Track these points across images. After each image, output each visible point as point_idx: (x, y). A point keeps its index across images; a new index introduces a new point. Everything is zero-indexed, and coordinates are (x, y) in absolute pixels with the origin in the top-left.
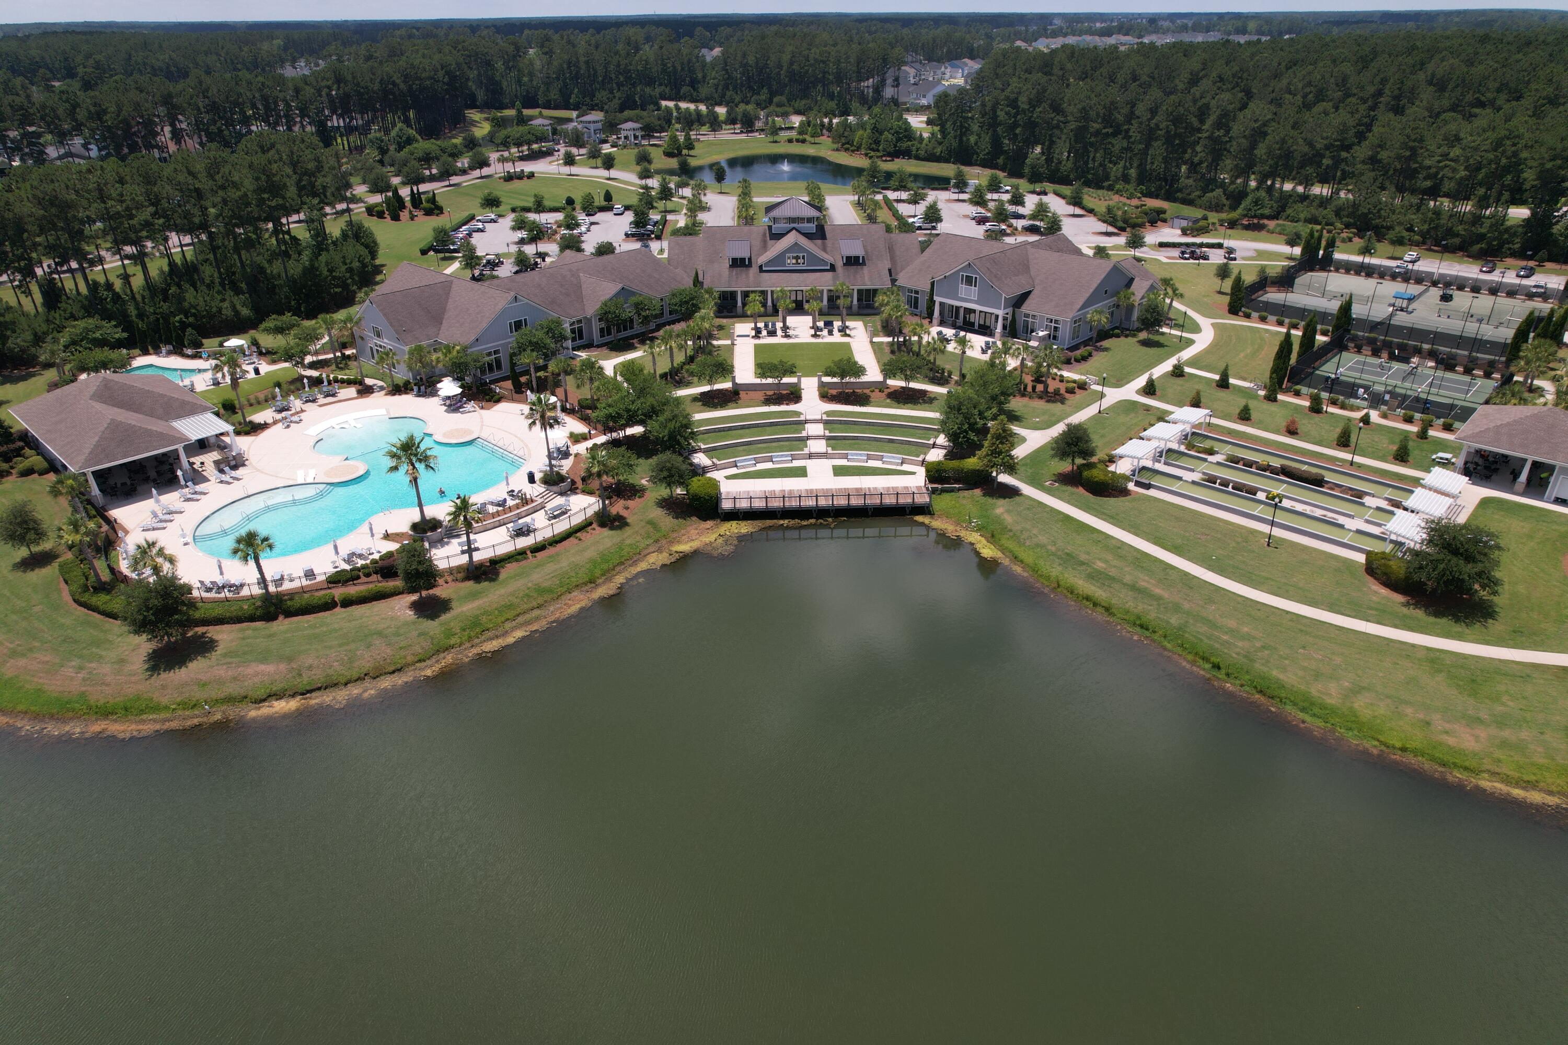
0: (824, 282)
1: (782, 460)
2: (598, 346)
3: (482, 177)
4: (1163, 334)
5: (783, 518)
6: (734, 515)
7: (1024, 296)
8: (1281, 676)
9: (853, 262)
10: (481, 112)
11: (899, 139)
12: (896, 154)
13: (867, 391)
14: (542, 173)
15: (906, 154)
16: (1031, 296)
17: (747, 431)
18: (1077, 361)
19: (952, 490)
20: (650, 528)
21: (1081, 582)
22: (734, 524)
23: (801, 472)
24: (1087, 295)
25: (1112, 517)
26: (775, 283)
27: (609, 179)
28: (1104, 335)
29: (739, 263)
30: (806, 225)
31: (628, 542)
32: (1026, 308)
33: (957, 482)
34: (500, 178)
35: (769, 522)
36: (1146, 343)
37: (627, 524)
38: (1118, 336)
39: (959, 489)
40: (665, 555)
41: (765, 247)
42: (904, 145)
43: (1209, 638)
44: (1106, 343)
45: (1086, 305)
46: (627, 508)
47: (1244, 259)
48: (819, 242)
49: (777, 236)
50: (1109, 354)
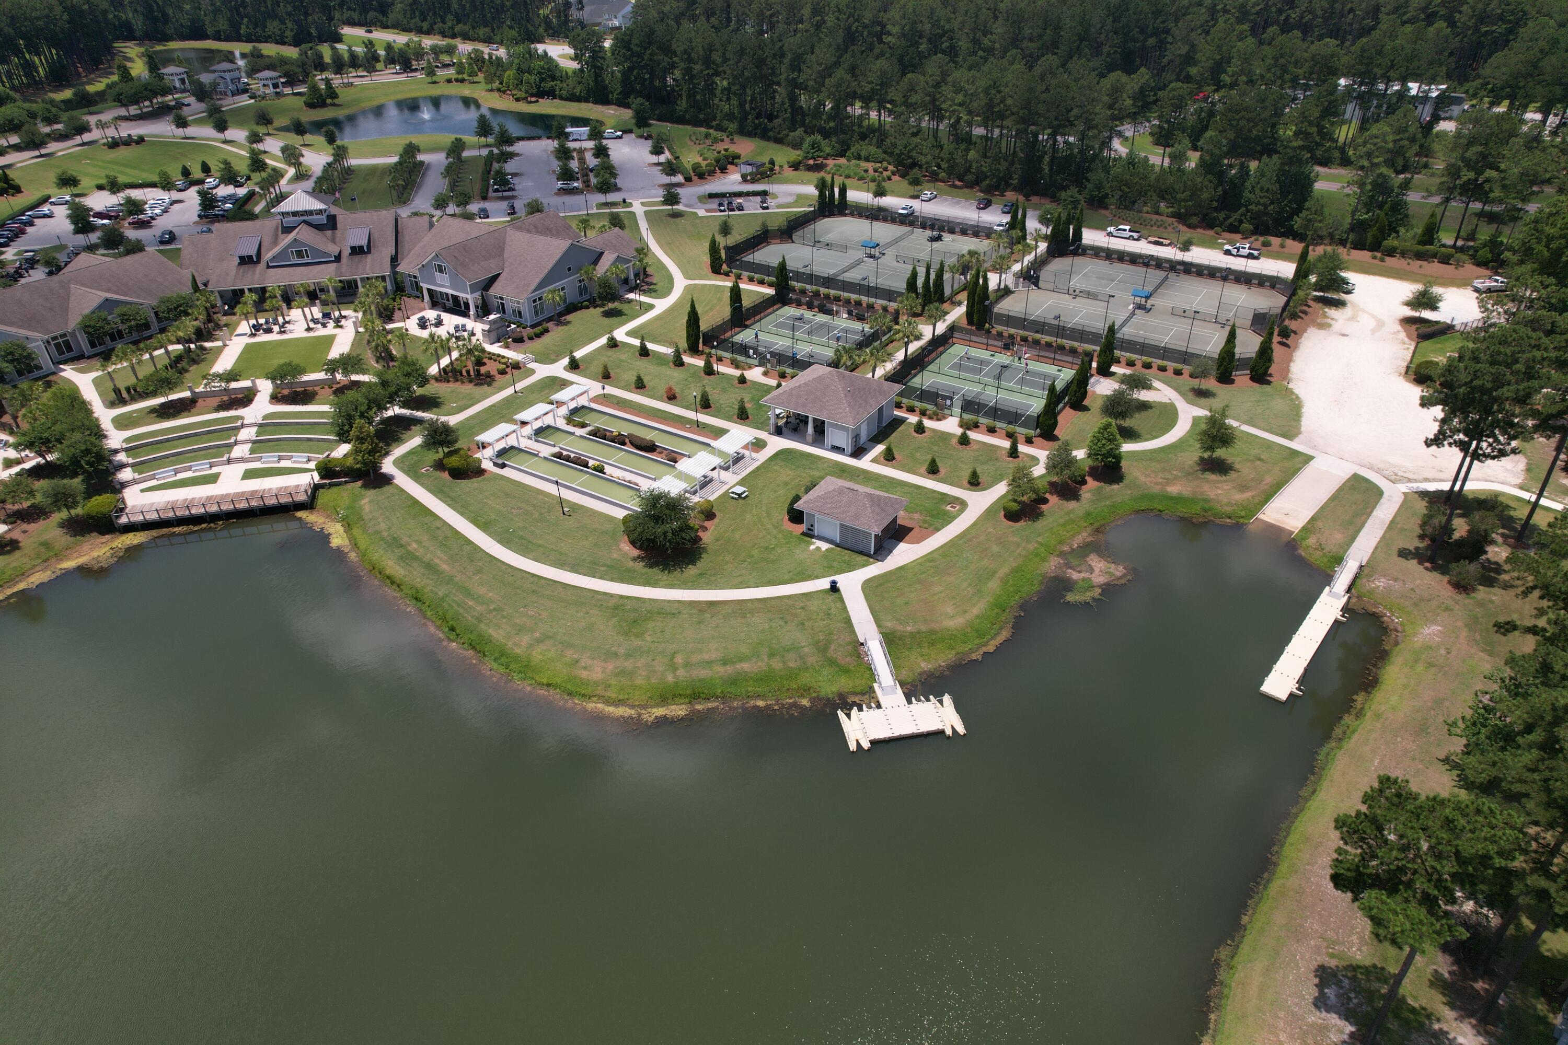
0: (325, 275)
1: (201, 468)
2: (89, 358)
3: (83, 144)
4: (630, 301)
5: (178, 525)
6: (131, 528)
7: (494, 278)
8: (493, 634)
9: (357, 251)
10: (140, 45)
11: (543, 80)
12: (542, 94)
13: (316, 388)
14: (156, 136)
15: (551, 94)
16: (500, 278)
17: (183, 441)
18: (531, 338)
19: (339, 484)
20: (42, 549)
21: (391, 563)
22: (131, 535)
23: (213, 479)
24: (542, 276)
25: (452, 499)
26: (275, 280)
27: (226, 142)
28: (573, 308)
29: (246, 261)
30: (315, 217)
31: (12, 565)
32: (495, 291)
33: (346, 475)
34: (104, 145)
35: (165, 531)
36: (609, 314)
37: (18, 548)
38: (587, 308)
39: (346, 482)
40: (49, 573)
41: (275, 241)
42: (548, 85)
43: (459, 605)
44: (569, 317)
45: (541, 286)
46: (25, 532)
47: (779, 206)
48: (329, 233)
49: (288, 230)
50: (569, 326)
